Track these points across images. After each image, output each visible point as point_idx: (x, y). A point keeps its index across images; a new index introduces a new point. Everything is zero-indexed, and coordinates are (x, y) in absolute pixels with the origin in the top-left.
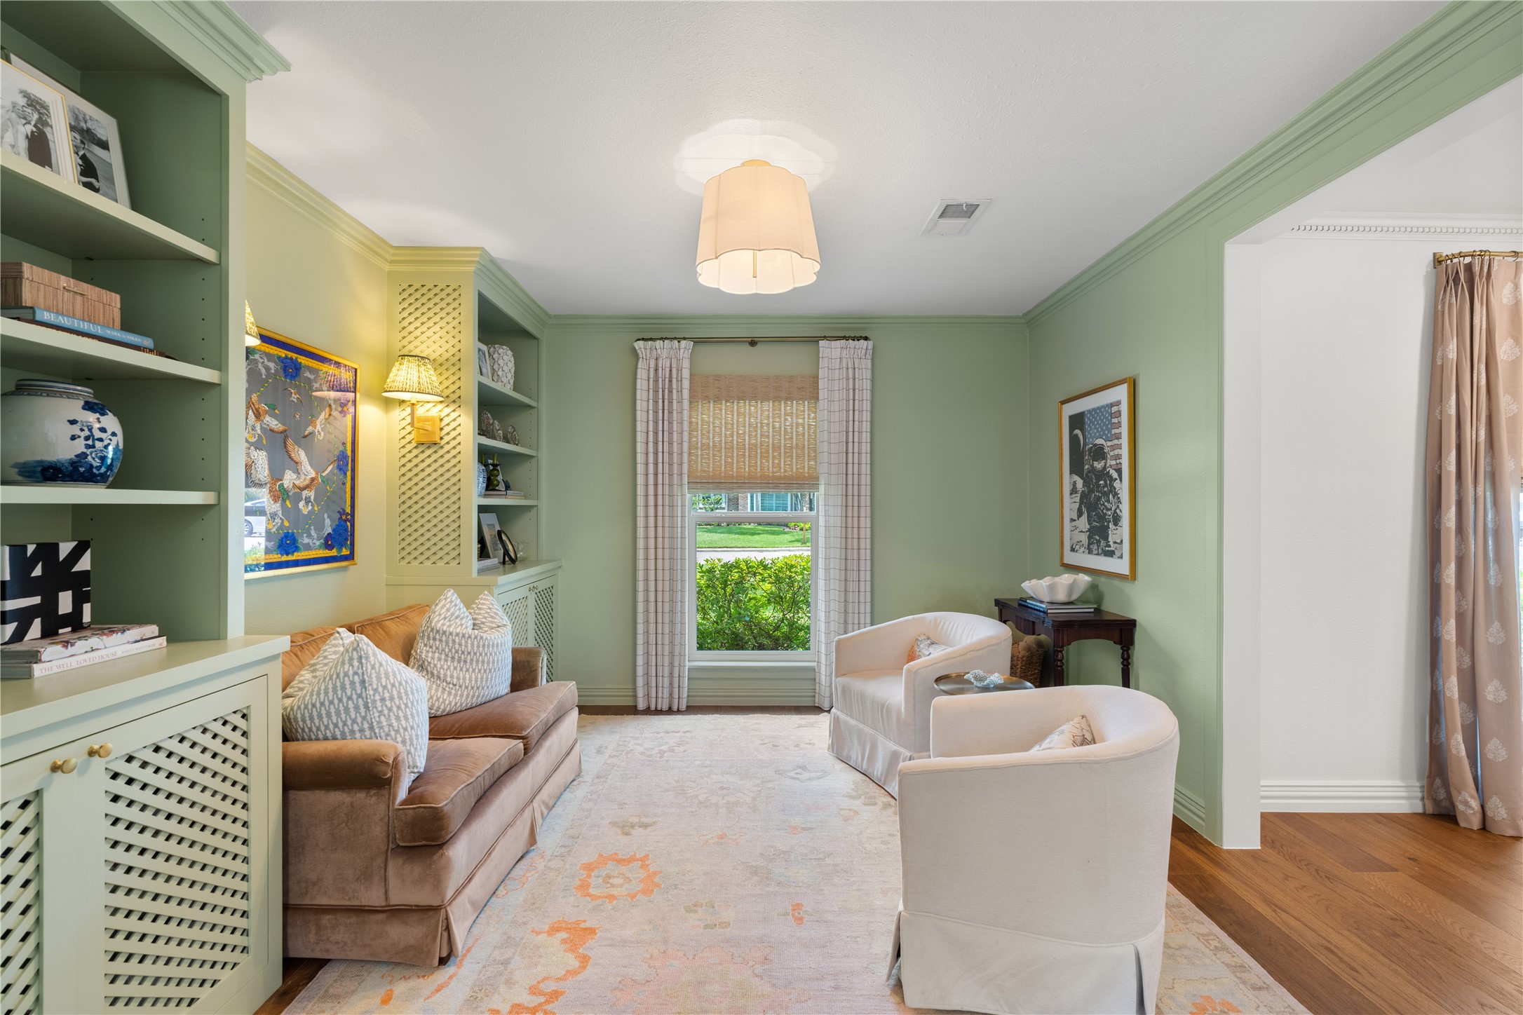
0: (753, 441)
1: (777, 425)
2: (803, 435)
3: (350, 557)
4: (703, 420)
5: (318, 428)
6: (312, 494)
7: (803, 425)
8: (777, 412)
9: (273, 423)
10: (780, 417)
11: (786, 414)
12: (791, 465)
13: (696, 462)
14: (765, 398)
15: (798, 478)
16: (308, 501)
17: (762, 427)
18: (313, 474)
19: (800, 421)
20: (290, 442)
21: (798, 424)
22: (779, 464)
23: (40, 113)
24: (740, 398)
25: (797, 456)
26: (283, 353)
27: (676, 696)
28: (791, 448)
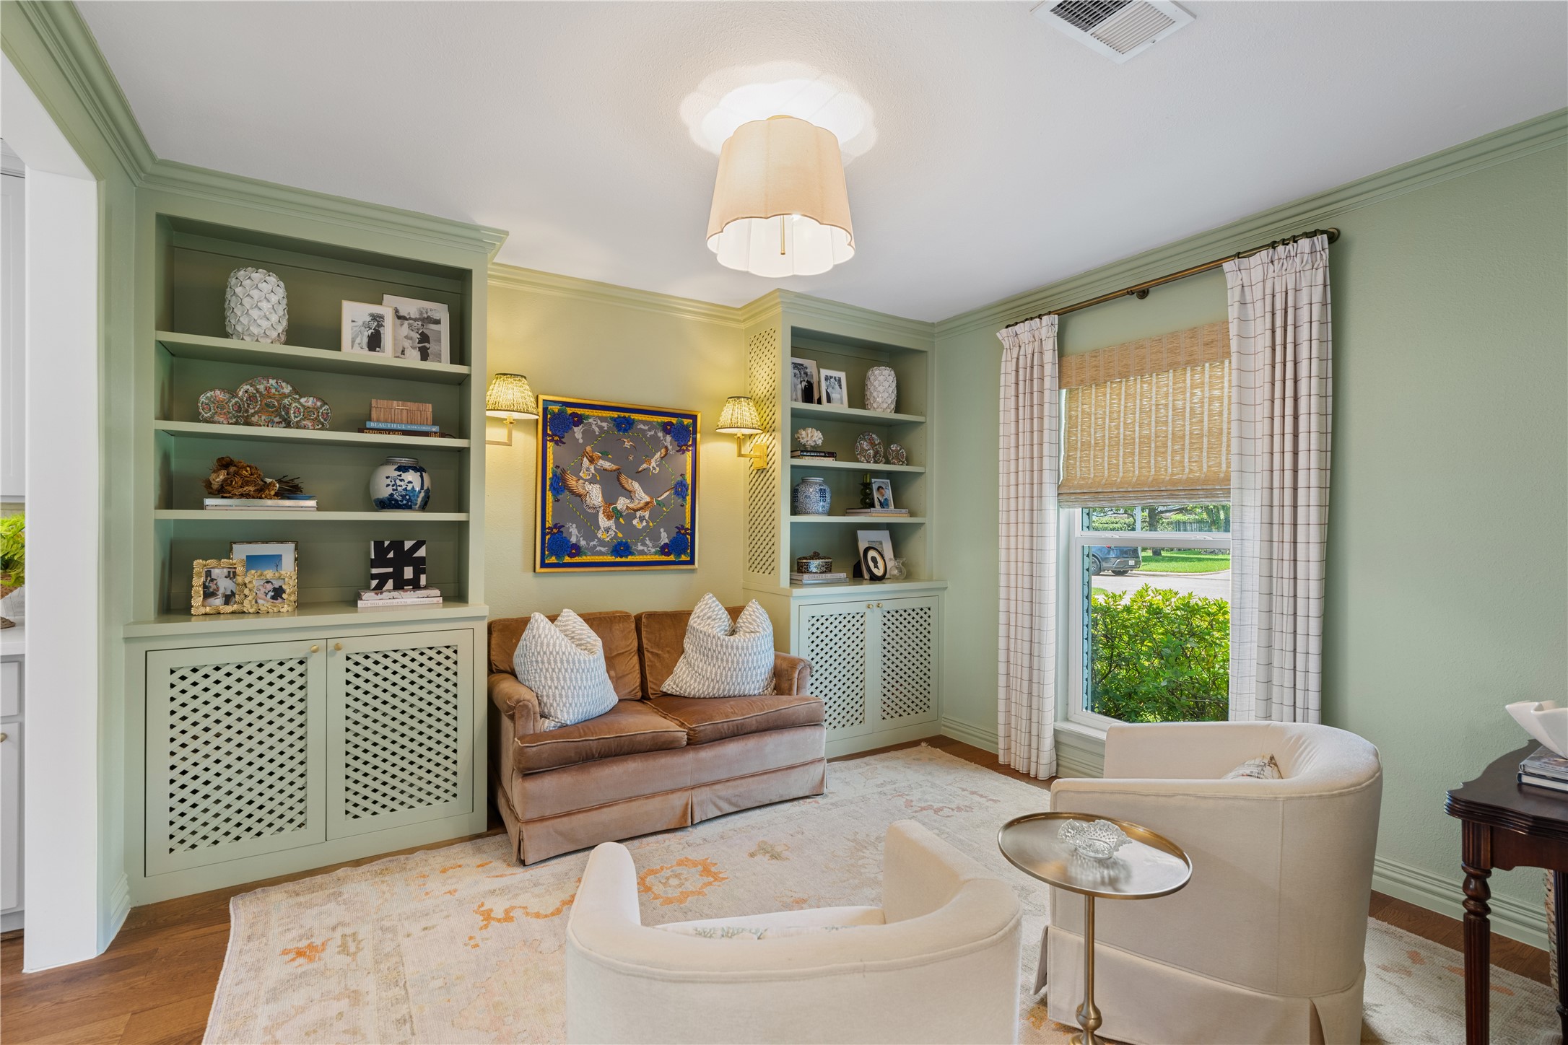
0: (1146, 432)
1: (1180, 404)
2: (1221, 413)
3: (692, 562)
4: (1083, 411)
5: (653, 464)
6: (647, 514)
7: (1220, 399)
8: (1180, 385)
9: (607, 465)
10: (1184, 393)
11: (1192, 387)
12: (1200, 462)
13: (1074, 467)
14: (1158, 369)
15: (1206, 481)
16: (642, 519)
17: (1157, 410)
18: (648, 499)
19: (1217, 393)
20: (623, 478)
21: (1211, 399)
22: (1182, 462)
23: (378, 321)
24: (1125, 375)
25: (1210, 447)
26: (615, 415)
27: (1034, 759)
28: (1201, 436)
